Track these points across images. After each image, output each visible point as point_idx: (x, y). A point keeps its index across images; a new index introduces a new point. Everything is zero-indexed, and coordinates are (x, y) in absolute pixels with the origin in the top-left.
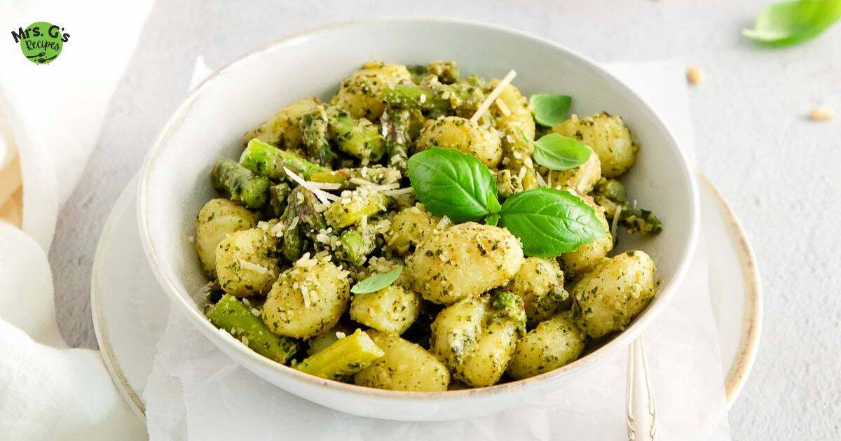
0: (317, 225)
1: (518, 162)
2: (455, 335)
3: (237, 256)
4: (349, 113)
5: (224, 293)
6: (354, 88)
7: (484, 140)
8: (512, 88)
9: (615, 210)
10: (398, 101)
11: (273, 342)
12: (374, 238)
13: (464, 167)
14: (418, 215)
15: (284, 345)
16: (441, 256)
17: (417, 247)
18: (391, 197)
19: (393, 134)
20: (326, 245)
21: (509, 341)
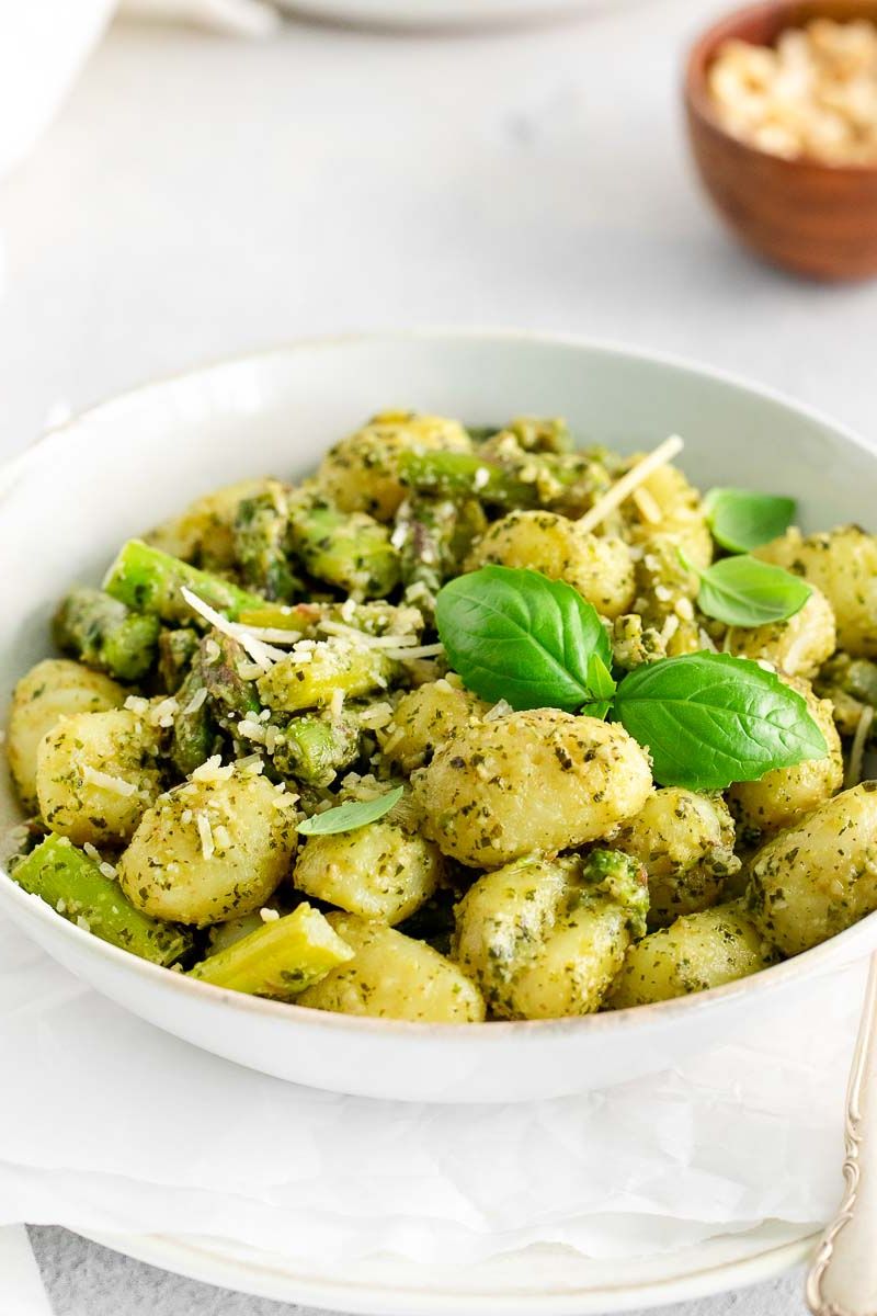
0: (240, 704)
1: (664, 607)
2: (498, 924)
3: (78, 759)
4: (332, 504)
5: (49, 833)
6: (350, 456)
7: (595, 560)
8: (670, 471)
9: (860, 716)
10: (431, 480)
11: (139, 929)
12: (356, 736)
13: (548, 606)
14: (448, 695)
15: (160, 935)
16: (480, 767)
17: (437, 752)
18: (400, 663)
19: (416, 544)
20: (256, 744)
21: (608, 943)
